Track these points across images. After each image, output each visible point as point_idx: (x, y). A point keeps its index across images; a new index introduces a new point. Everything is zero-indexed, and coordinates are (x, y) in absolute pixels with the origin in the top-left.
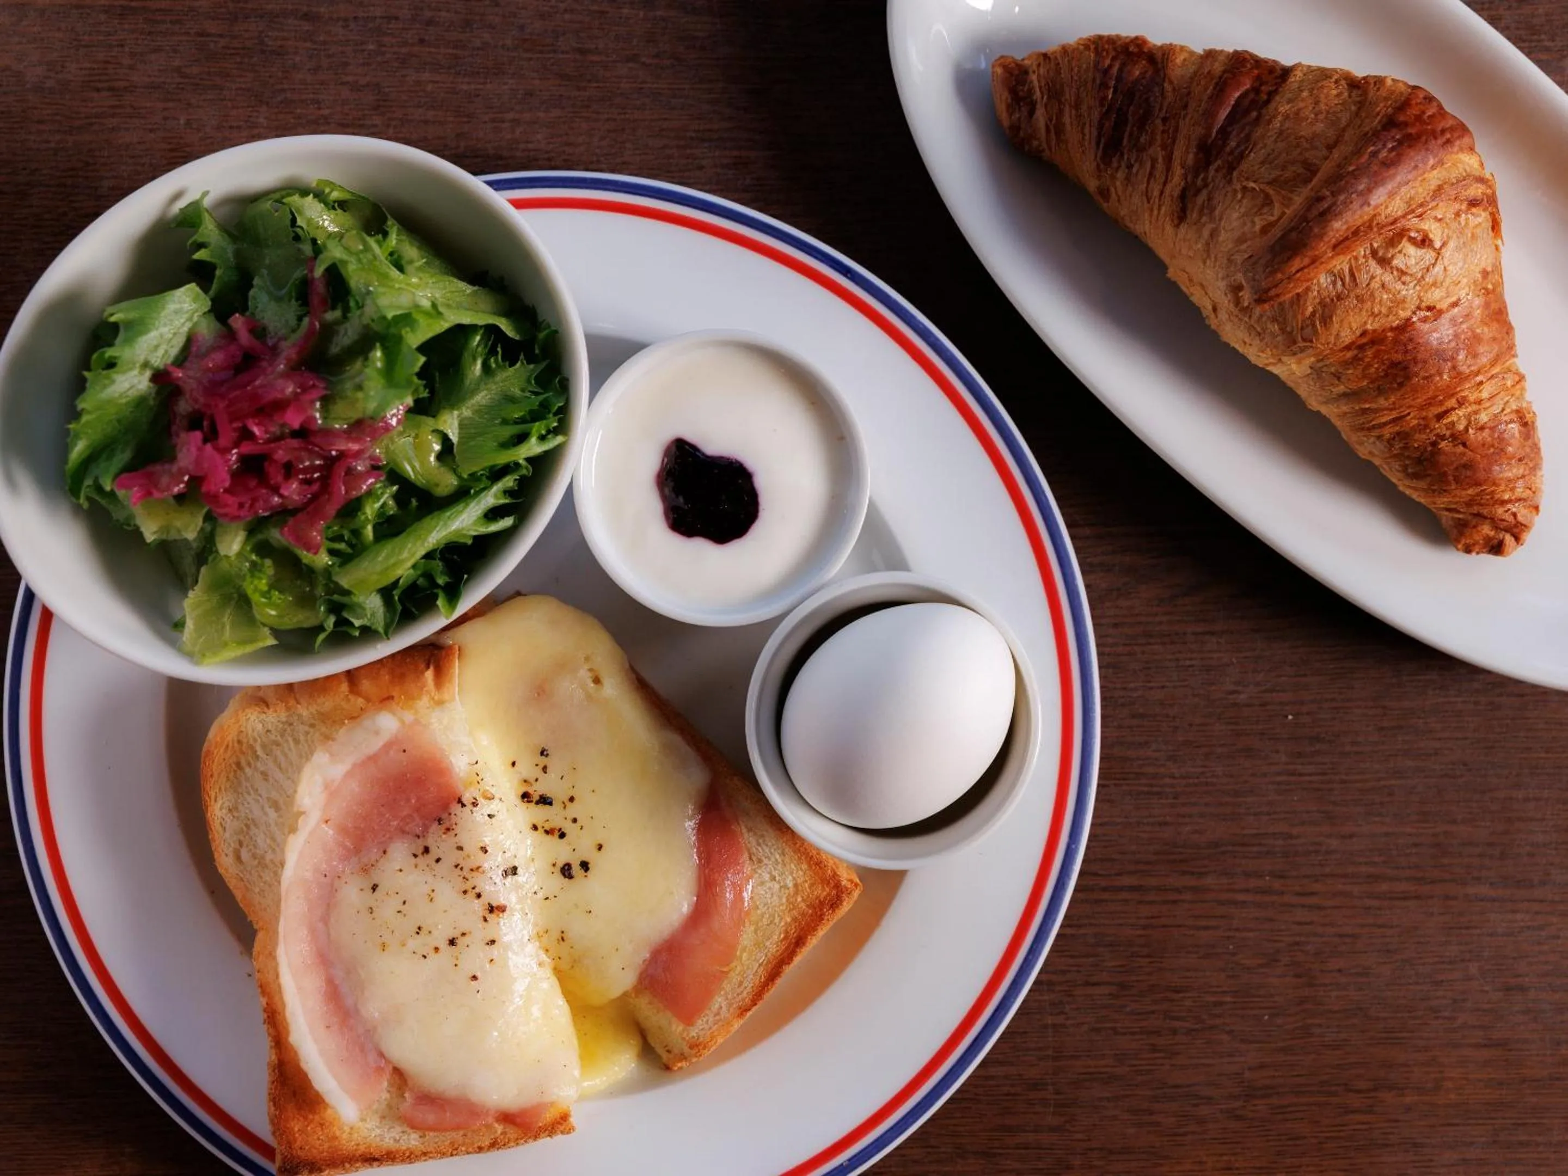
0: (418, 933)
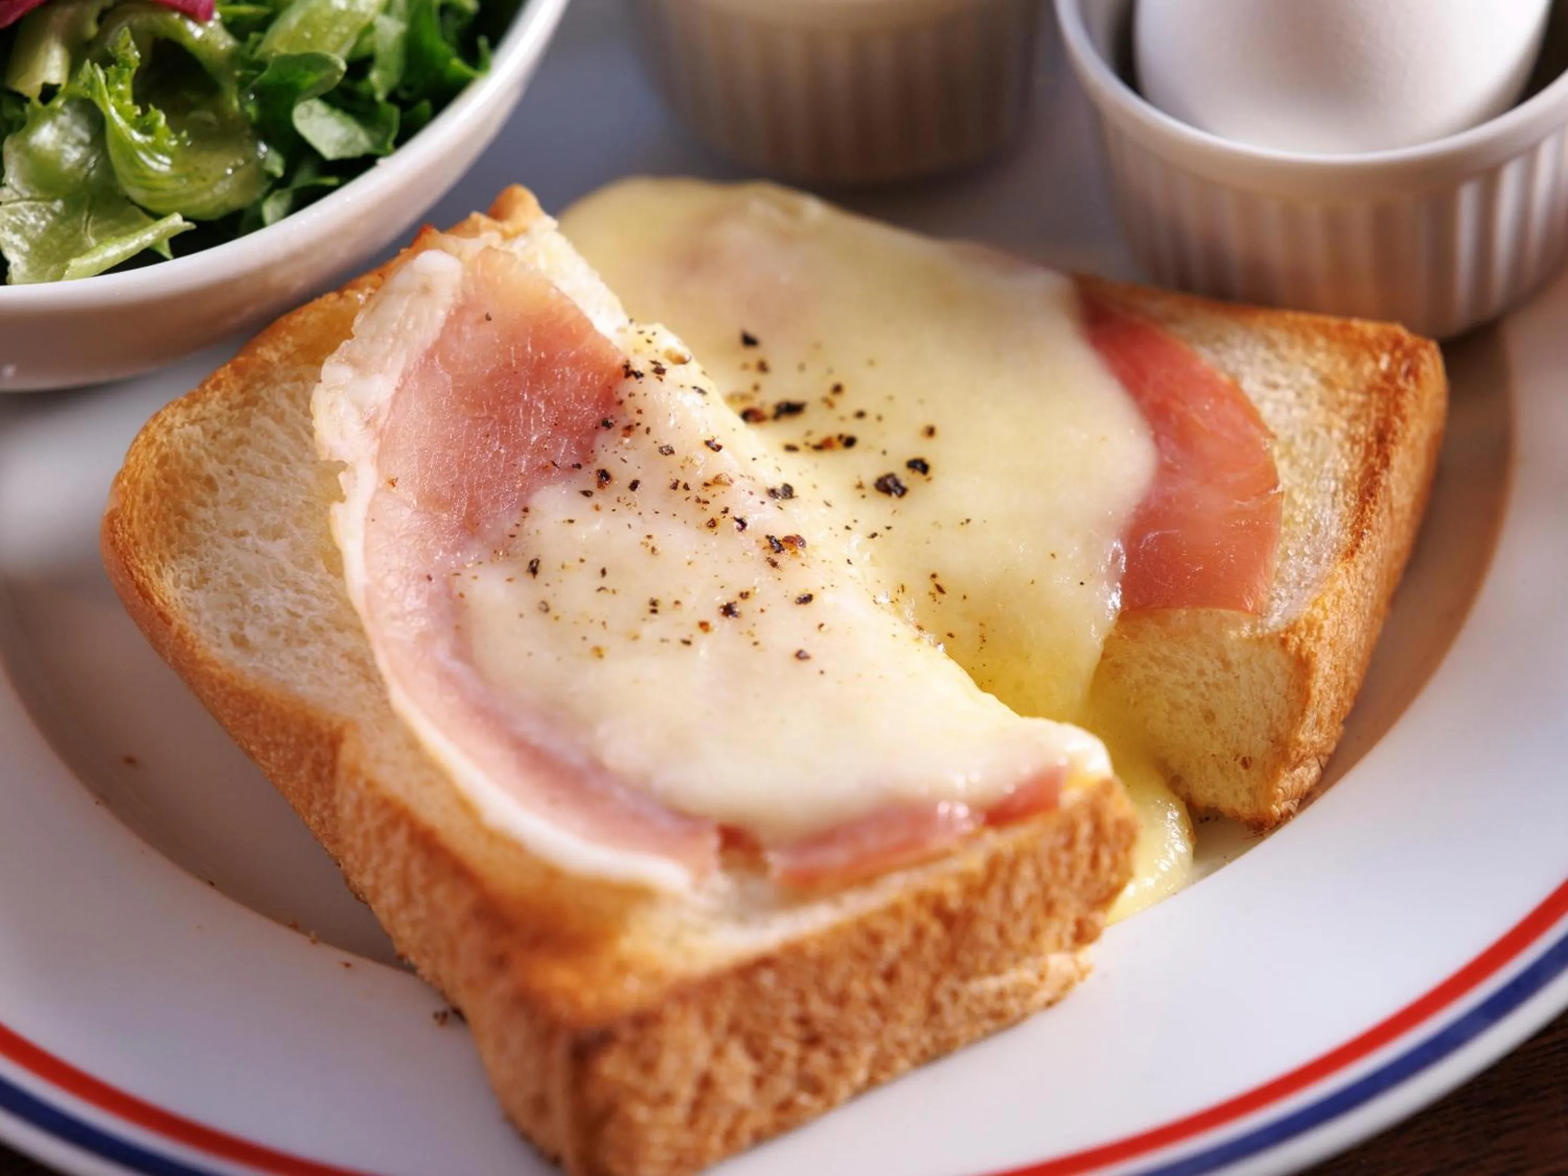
0: (654, 611)
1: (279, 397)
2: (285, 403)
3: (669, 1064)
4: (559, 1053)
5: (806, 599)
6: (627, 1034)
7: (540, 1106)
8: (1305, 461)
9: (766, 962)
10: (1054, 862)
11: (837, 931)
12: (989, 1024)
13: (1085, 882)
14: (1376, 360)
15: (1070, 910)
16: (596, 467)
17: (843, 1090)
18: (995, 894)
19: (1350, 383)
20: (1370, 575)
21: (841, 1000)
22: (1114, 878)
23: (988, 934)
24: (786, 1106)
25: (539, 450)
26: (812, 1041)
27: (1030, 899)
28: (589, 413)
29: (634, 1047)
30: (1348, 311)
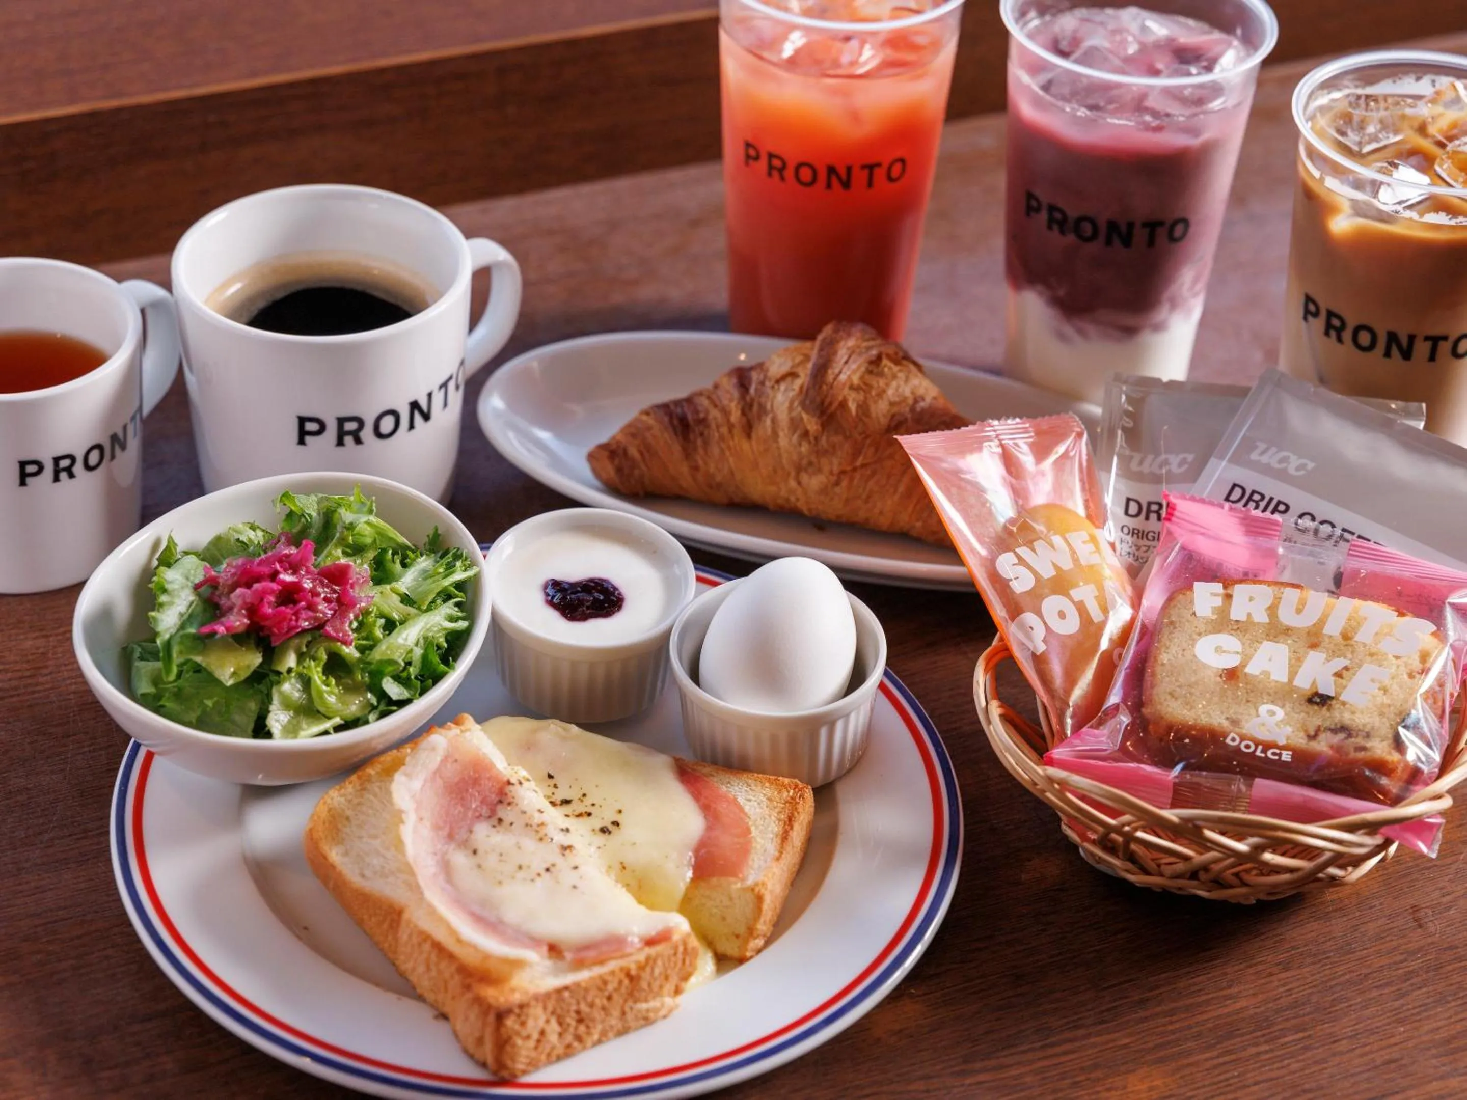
0: (520, 869)
1: (375, 787)
2: (377, 790)
3: (530, 1023)
4: (491, 1018)
5: (576, 868)
6: (517, 1011)
7: (480, 1041)
8: (761, 827)
9: (566, 988)
10: (669, 960)
11: (591, 978)
12: (642, 1022)
13: (680, 969)
14: (788, 792)
15: (674, 980)
16: (497, 817)
17: (589, 1042)
18: (648, 969)
19: (778, 799)
20: (785, 869)
21: (592, 1005)
22: (690, 969)
23: (644, 985)
24: (569, 1046)
25: (475, 810)
26: (580, 1021)
27: (660, 974)
28: (494, 798)
29: (519, 1016)
30: (777, 773)
